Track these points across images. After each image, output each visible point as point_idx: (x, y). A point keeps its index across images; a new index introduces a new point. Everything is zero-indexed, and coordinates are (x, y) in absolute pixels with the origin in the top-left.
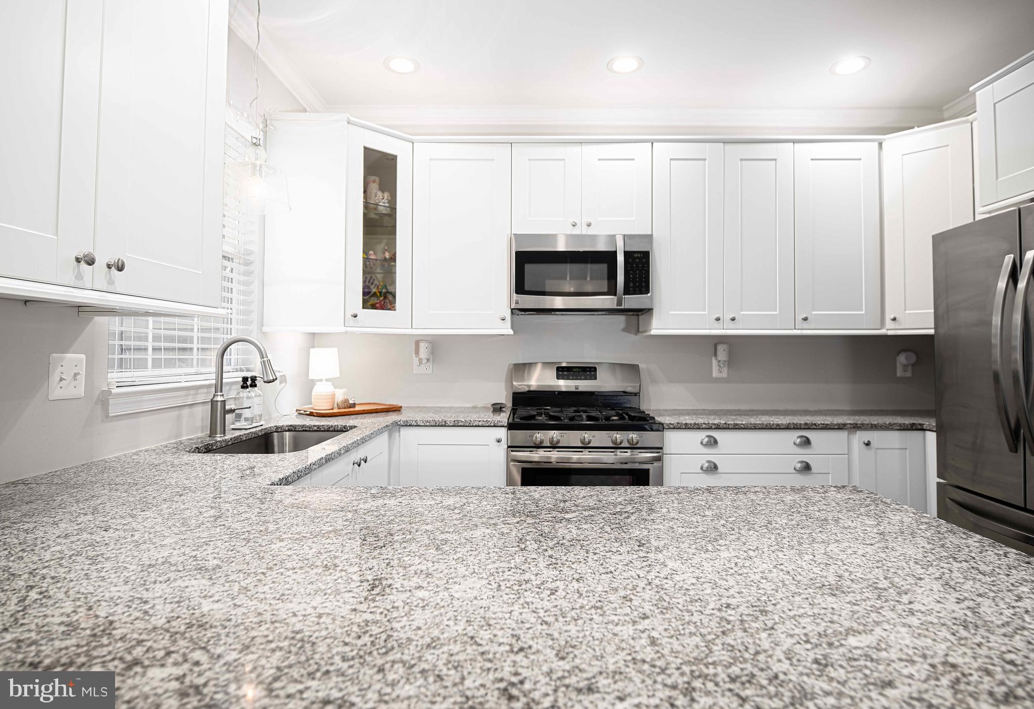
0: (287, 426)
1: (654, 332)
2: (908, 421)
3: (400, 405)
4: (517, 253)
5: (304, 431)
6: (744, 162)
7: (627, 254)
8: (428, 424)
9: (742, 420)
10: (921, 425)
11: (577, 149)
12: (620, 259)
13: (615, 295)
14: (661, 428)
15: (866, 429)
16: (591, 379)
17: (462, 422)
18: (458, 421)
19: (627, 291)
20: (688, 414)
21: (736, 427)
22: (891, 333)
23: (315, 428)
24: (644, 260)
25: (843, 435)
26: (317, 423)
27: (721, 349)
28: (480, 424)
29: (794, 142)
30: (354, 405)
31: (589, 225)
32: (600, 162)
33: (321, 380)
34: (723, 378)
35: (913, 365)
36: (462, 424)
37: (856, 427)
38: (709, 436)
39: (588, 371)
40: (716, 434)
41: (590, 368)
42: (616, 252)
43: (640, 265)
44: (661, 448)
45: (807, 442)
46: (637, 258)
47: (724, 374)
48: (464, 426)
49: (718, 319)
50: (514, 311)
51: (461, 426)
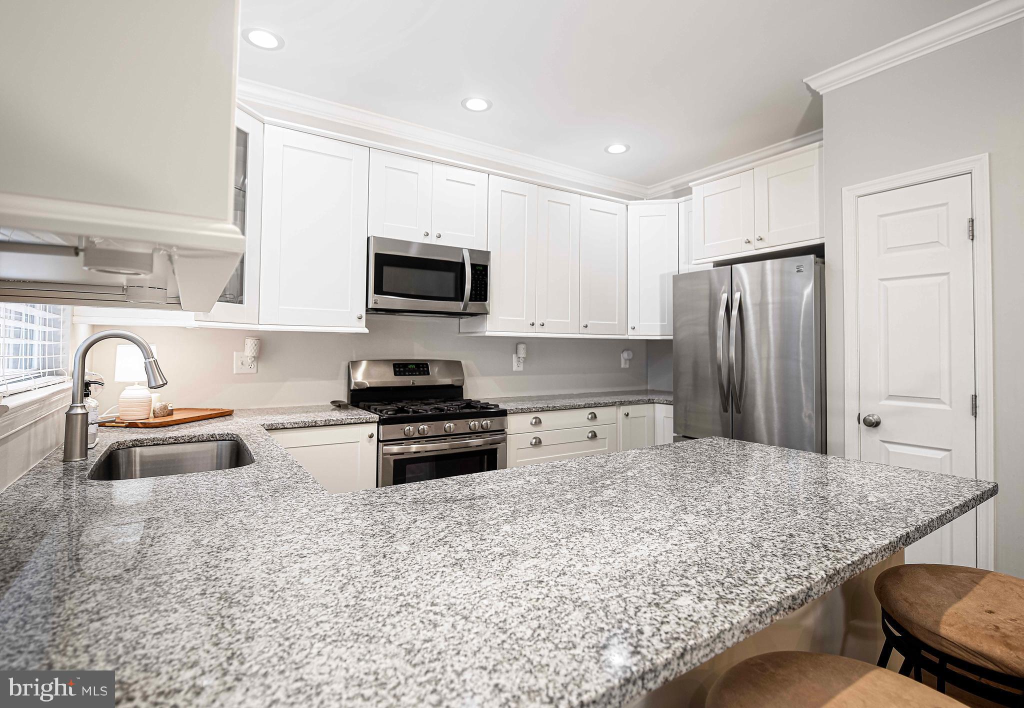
0: (131, 441)
1: (487, 334)
2: (646, 398)
3: (231, 408)
4: (377, 256)
5: (154, 445)
6: (550, 203)
7: (473, 266)
8: (296, 426)
9: (558, 403)
10: (653, 400)
11: (428, 166)
12: (468, 269)
13: (463, 301)
14: (504, 413)
15: (626, 405)
16: (424, 374)
17: (333, 420)
18: (330, 421)
19: (472, 299)
20: (512, 401)
21: (555, 409)
22: (631, 337)
23: (172, 440)
24: (484, 273)
25: (613, 409)
26: (152, 436)
27: (522, 348)
28: (352, 421)
29: (581, 194)
30: (171, 413)
31: (439, 237)
32: (448, 181)
33: (133, 384)
34: (520, 372)
35: (630, 360)
36: (333, 423)
37: (622, 404)
38: (535, 418)
39: (421, 367)
40: (540, 415)
41: (423, 364)
42: (464, 264)
43: (481, 277)
44: (503, 430)
45: (594, 417)
46: (479, 270)
47: (521, 369)
48: (335, 425)
49: (533, 325)
50: (368, 310)
51: (332, 425)
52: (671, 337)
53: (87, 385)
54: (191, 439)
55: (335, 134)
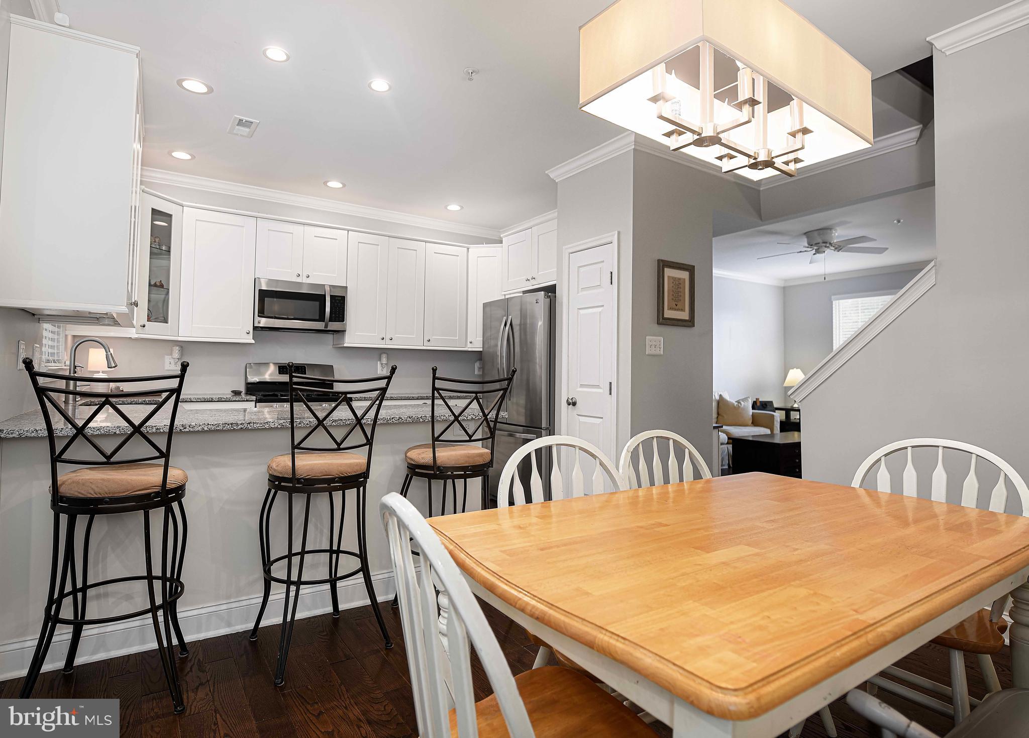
1: (345, 345)
4: (260, 291)
6: (400, 249)
7: (332, 297)
8: (199, 400)
11: (301, 228)
12: (328, 299)
13: (324, 321)
15: (455, 399)
16: (302, 374)
17: (224, 398)
18: (221, 398)
19: (331, 320)
22: (470, 350)
24: (341, 302)
27: (383, 355)
29: (426, 242)
31: (308, 277)
32: (316, 238)
36: (224, 400)
39: (301, 369)
41: (301, 367)
42: (325, 295)
43: (339, 305)
46: (338, 300)
47: (384, 372)
48: (225, 401)
49: (383, 339)
50: (255, 328)
51: (223, 401)
52: (481, 350)
53: (75, 367)
54: (132, 402)
55: (233, 210)
